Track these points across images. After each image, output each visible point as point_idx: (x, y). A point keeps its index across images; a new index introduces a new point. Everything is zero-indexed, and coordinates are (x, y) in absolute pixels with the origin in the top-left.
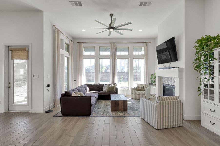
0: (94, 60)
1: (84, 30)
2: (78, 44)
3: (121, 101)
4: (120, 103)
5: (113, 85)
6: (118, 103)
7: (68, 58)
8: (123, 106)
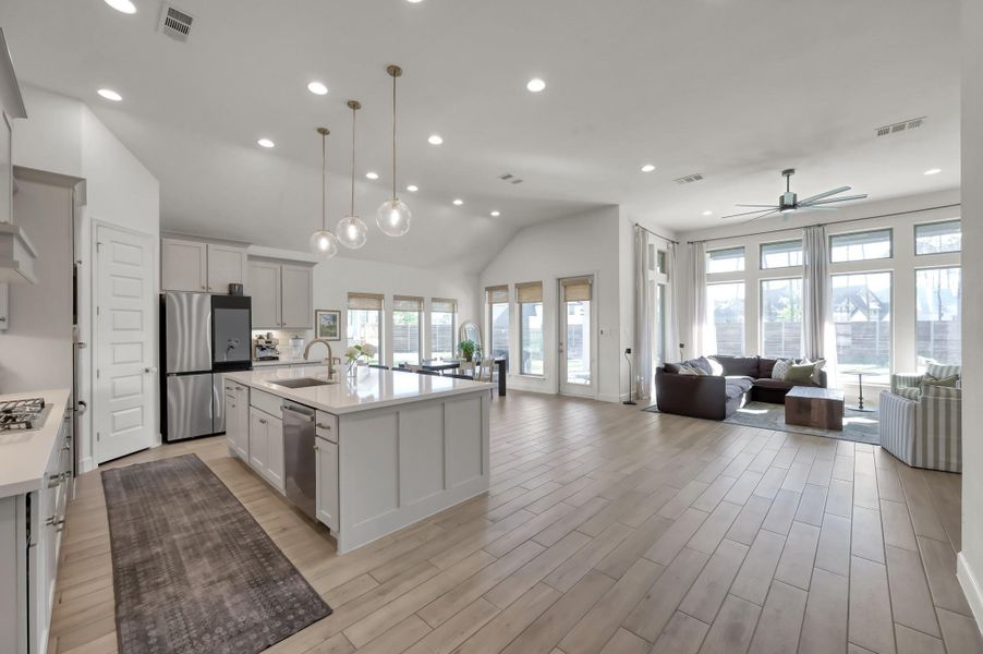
0: (743, 285)
1: (707, 213)
2: (690, 246)
3: (819, 400)
4: (813, 404)
5: (809, 363)
6: (810, 406)
7: (662, 287)
8: (825, 415)
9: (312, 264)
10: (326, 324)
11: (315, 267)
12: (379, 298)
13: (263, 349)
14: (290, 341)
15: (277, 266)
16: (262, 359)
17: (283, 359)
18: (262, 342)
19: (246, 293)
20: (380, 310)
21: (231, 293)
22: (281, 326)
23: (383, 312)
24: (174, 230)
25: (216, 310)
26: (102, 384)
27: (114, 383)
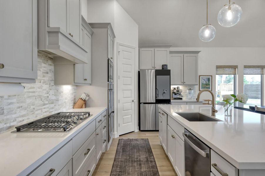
9: (198, 52)
10: (204, 82)
11: (199, 54)
12: (235, 67)
13: (175, 94)
14: (187, 91)
15: (182, 55)
16: (175, 99)
17: (184, 99)
18: (175, 91)
19: (169, 68)
20: (235, 74)
21: (163, 69)
22: (183, 84)
23: (237, 76)
24: (144, 44)
25: (157, 76)
26: (120, 105)
27: (123, 105)
